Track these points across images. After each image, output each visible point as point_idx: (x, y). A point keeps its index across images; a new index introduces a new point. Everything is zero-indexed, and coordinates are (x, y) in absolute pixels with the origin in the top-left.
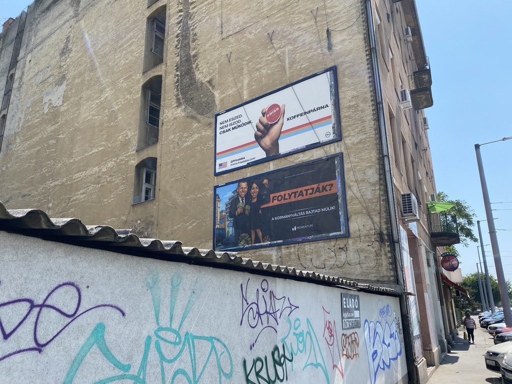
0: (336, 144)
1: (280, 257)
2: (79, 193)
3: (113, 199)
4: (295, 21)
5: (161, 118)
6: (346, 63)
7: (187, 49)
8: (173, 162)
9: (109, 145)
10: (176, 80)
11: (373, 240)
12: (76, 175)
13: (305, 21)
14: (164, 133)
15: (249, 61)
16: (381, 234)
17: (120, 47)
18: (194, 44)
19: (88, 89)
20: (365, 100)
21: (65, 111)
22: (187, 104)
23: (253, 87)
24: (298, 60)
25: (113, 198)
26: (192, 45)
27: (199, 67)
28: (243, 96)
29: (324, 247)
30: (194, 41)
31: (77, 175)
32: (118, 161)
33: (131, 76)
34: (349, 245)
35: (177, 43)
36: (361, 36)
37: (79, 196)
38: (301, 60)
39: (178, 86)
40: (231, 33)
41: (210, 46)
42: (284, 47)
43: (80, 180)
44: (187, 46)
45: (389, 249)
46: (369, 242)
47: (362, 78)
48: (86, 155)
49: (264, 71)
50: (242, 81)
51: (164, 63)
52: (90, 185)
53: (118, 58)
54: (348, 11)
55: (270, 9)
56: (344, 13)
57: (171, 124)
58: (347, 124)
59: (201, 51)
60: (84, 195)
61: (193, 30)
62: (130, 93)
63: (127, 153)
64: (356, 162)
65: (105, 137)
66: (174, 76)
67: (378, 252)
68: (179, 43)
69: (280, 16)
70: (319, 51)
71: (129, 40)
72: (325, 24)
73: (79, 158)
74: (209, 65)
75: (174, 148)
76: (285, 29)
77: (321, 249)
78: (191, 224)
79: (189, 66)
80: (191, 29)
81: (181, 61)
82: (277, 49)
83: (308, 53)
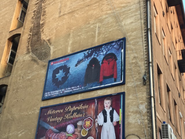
4: (104, 9)
5: (16, 60)
6: (132, 36)
7: (39, 20)
8: (18, 89)
10: (29, 37)
14: (15, 69)
15: (74, 30)
18: (43, 17)
20: (141, 60)
22: (33, 53)
23: (75, 46)
24: (103, 32)
26: (42, 18)
27: (44, 31)
28: (68, 51)
30: (43, 15)
35: (33, 16)
36: (142, 21)
38: (105, 32)
39: (29, 41)
40: (66, 13)
41: (53, 19)
42: (96, 23)
44: (39, 18)
49: (82, 37)
50: (69, 41)
51: (23, 26)
57: (21, 64)
59: (47, 21)
64: (133, 99)
66: (28, 35)
68: (34, 16)
69: (96, 6)
70: (116, 28)
74: (50, 30)
75: (20, 80)
76: (98, 13)
78: (21, 133)
79: (38, 30)
80: (43, 8)
81: (34, 27)
82: (92, 25)
83: (110, 28)
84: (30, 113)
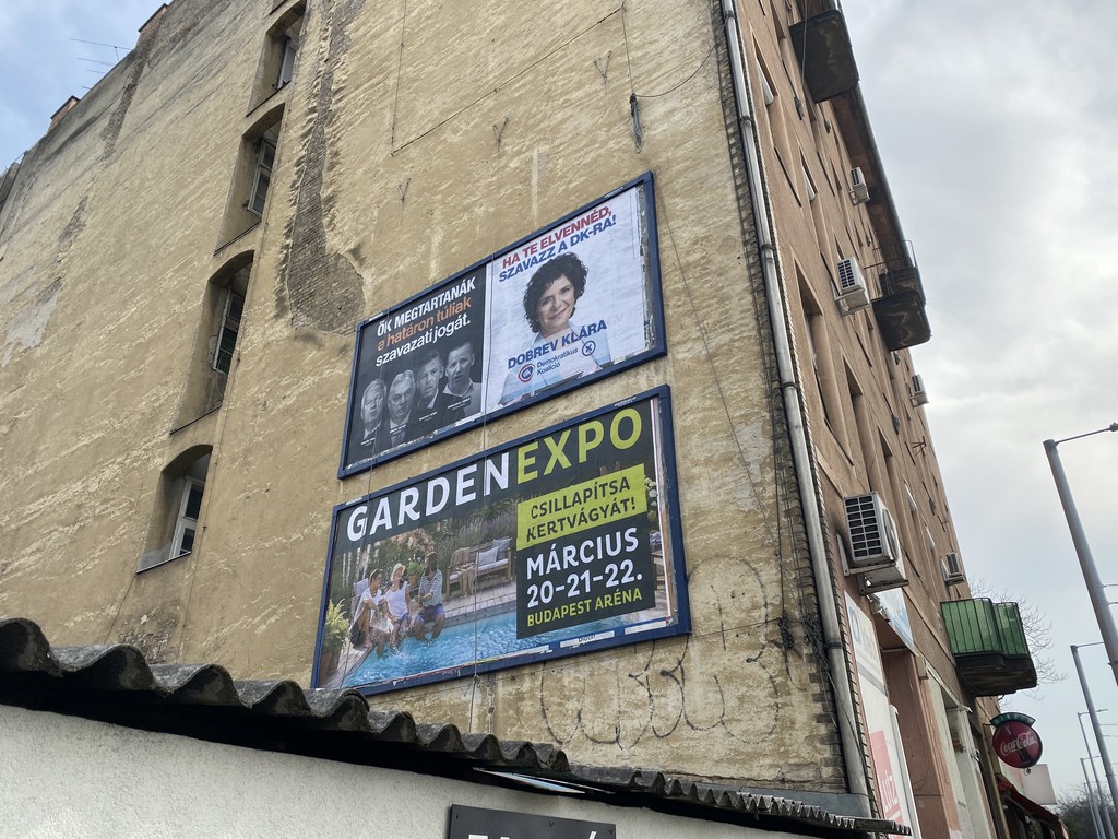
0: (652, 365)
1: (491, 710)
2: (29, 550)
3: (97, 561)
4: (556, 90)
5: (237, 348)
6: (679, 163)
7: (316, 186)
8: (247, 451)
9: (117, 426)
10: (282, 256)
11: (762, 640)
12: (31, 506)
13: (580, 85)
14: (237, 383)
15: (446, 193)
16: (784, 621)
17: (180, 203)
18: (332, 173)
19: (98, 304)
20: (726, 244)
21: (42, 358)
22: (298, 308)
23: (453, 250)
24: (560, 173)
25: (99, 557)
26: (327, 176)
27: (336, 221)
28: (429, 274)
29: (616, 672)
30: (330, 169)
31: (33, 507)
32: (128, 461)
33: (190, 261)
34: (689, 661)
35: (295, 177)
36: (715, 95)
37: (27, 560)
38: (567, 172)
39: (284, 270)
40: (412, 138)
41: (365, 173)
42: (528, 149)
43: (36, 519)
44: (317, 179)
45: (814, 671)
46: (750, 647)
47: (719, 191)
48: (64, 453)
49: (479, 211)
50: (429, 239)
51: (263, 224)
52: (55, 530)
53: (171, 228)
54: (682, 46)
55: (502, 74)
56: (673, 51)
57: (257, 358)
58: (681, 309)
59: (345, 186)
60: (39, 555)
61: (332, 144)
62: (182, 299)
63: (150, 441)
64: (705, 409)
65: (111, 406)
66: (279, 249)
67: (778, 680)
68: (300, 177)
69: (524, 85)
70: (611, 145)
71: (198, 188)
72: (627, 83)
73: (46, 463)
74: (357, 214)
75: (255, 416)
76: (535, 110)
77: (608, 677)
78: (264, 621)
79: (314, 223)
80: (329, 142)
81: (298, 217)
82: (513, 157)
83: (587, 153)
84: (294, 538)
